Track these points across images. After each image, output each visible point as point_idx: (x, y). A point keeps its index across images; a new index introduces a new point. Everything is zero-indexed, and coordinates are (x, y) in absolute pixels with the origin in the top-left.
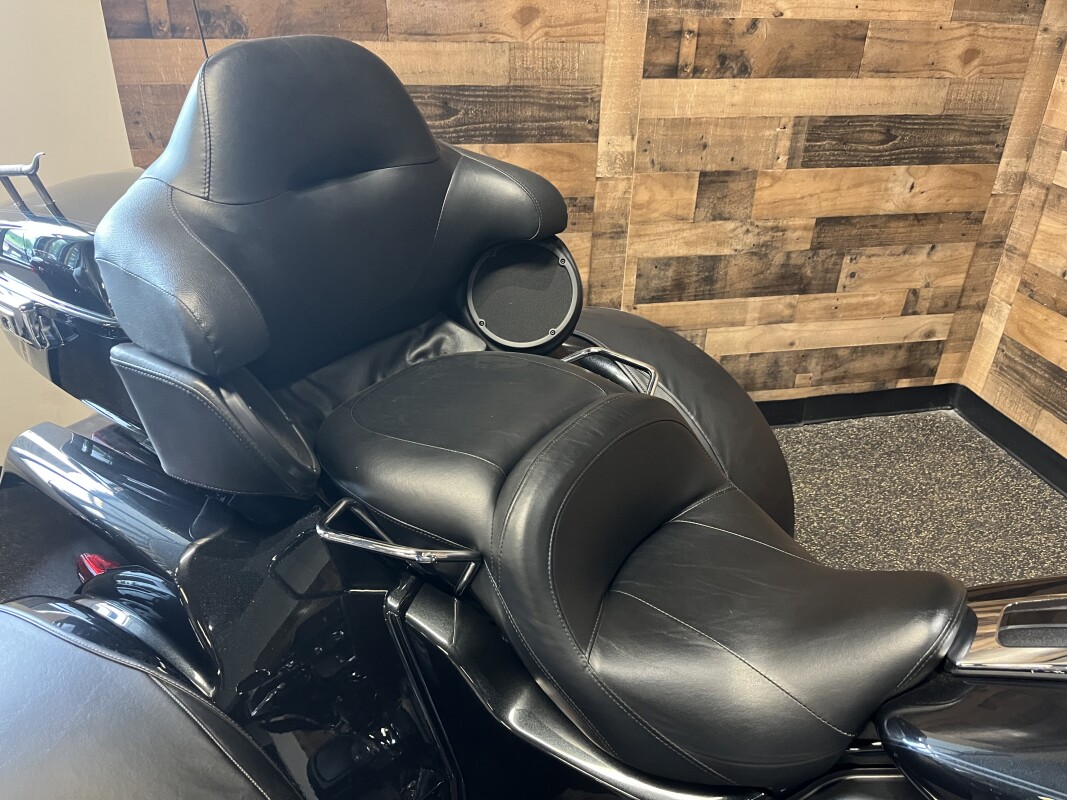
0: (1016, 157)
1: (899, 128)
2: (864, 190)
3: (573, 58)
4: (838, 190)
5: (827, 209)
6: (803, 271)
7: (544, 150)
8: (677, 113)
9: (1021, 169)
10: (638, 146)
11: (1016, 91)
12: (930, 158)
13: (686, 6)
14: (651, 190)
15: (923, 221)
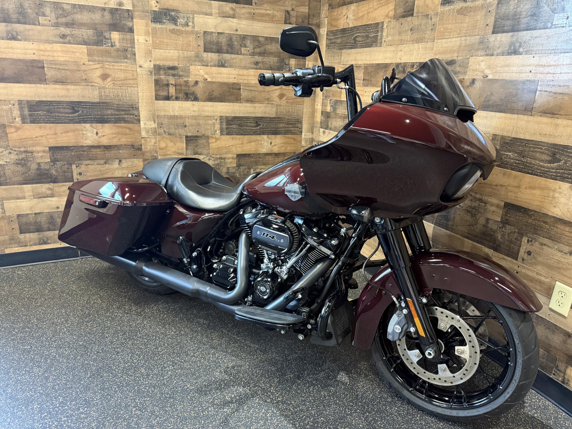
0: (307, 132)
1: (260, 121)
2: (253, 144)
3: (126, 92)
4: (243, 144)
5: (240, 151)
6: (235, 175)
7: (118, 126)
8: (172, 114)
9: (311, 137)
10: (157, 126)
11: (302, 109)
12: (275, 133)
13: (169, 75)
14: (166, 143)
15: (278, 156)
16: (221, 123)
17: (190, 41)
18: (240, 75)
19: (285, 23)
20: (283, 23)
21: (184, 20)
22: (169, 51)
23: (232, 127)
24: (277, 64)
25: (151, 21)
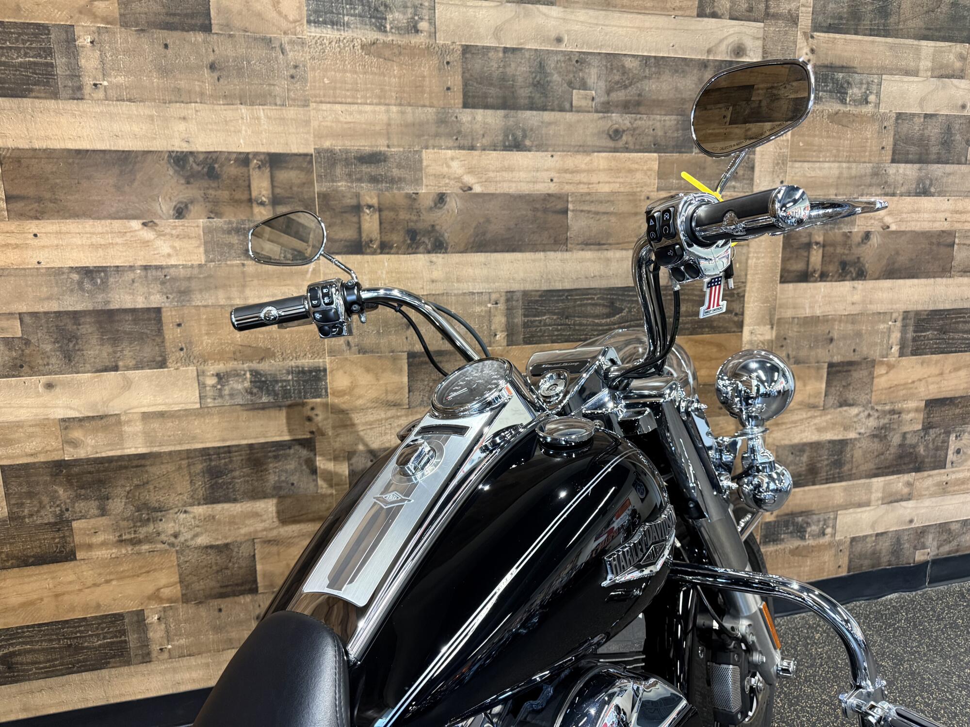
16: (510, 312)
17: (424, 77)
18: (566, 171)
19: (701, 14)
20: (695, 13)
21: (404, 14)
22: (361, 108)
23: (540, 321)
24: (676, 135)
25: (309, 22)
